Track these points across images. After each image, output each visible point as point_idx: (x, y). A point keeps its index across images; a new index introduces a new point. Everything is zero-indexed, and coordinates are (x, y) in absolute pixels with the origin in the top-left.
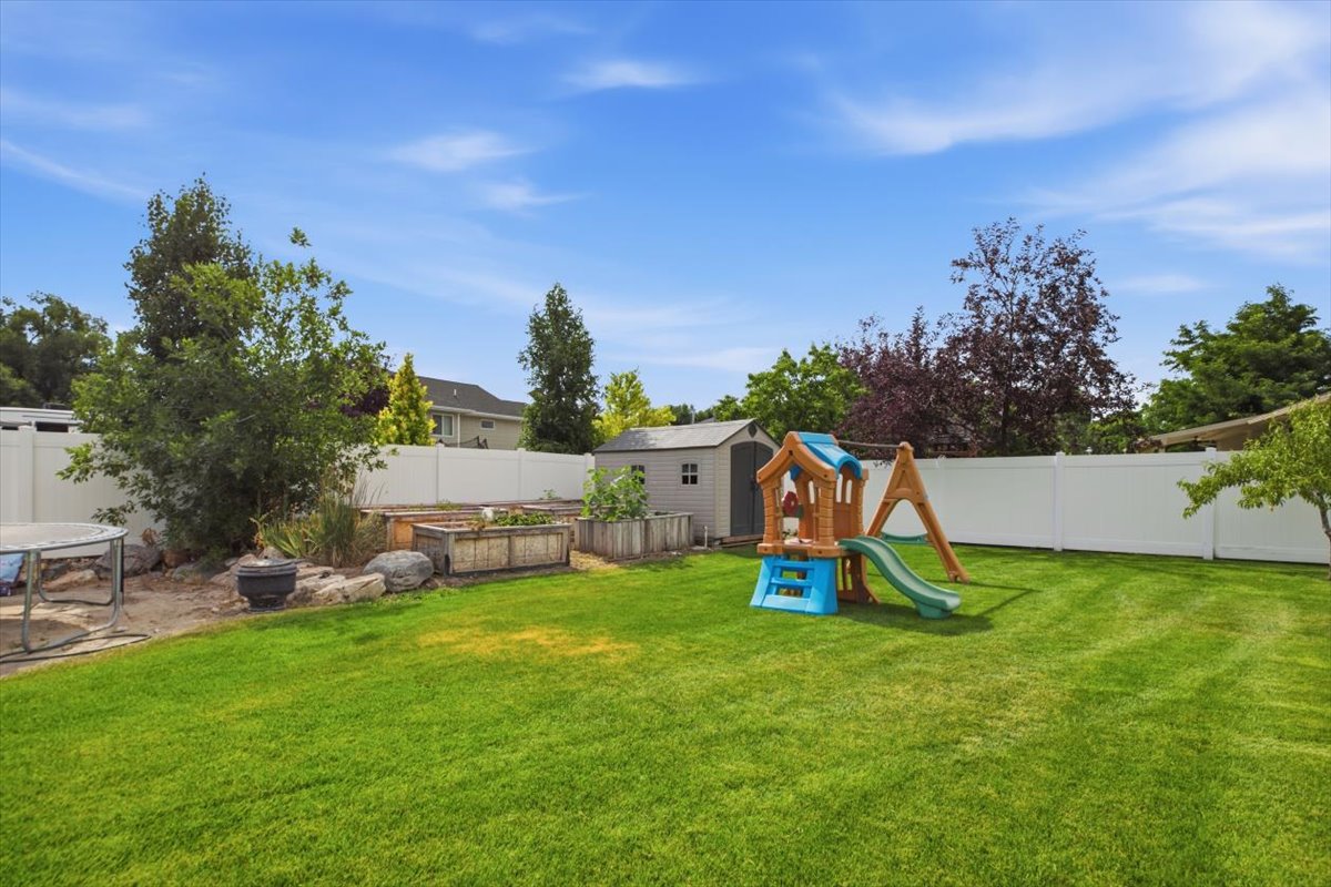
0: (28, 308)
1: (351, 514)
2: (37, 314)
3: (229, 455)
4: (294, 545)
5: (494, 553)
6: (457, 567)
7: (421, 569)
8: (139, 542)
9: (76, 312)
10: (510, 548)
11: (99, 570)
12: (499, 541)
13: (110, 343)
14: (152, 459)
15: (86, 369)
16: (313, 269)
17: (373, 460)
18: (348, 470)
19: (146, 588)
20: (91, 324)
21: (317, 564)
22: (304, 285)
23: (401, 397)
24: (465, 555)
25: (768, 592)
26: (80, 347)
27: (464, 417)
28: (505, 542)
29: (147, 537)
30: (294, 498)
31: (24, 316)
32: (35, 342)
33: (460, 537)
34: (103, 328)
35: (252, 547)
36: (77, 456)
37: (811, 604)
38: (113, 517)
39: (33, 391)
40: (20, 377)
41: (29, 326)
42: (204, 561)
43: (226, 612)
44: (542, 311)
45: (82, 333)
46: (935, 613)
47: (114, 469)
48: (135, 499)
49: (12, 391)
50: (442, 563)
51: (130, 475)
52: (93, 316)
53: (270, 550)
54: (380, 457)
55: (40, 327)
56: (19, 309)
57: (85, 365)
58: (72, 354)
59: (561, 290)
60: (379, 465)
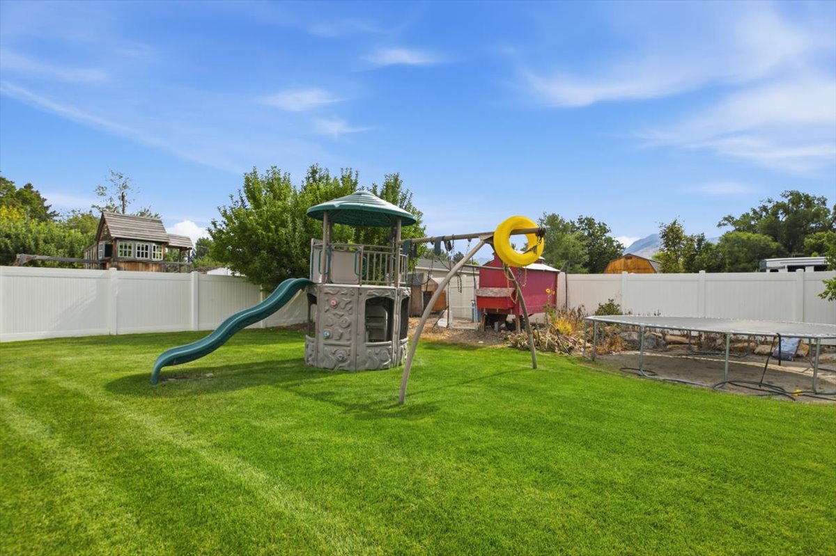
0: (780, 201)
2: (785, 204)
9: (807, 197)
13: (829, 211)
15: (813, 230)
20: (816, 202)
26: (809, 217)
31: (779, 206)
32: (784, 220)
34: (824, 203)
36: (830, 284)
39: (783, 248)
40: (776, 241)
41: (781, 212)
45: (810, 209)
49: (772, 249)
52: (817, 197)
55: (786, 210)
56: (775, 203)
57: (812, 228)
58: (804, 223)
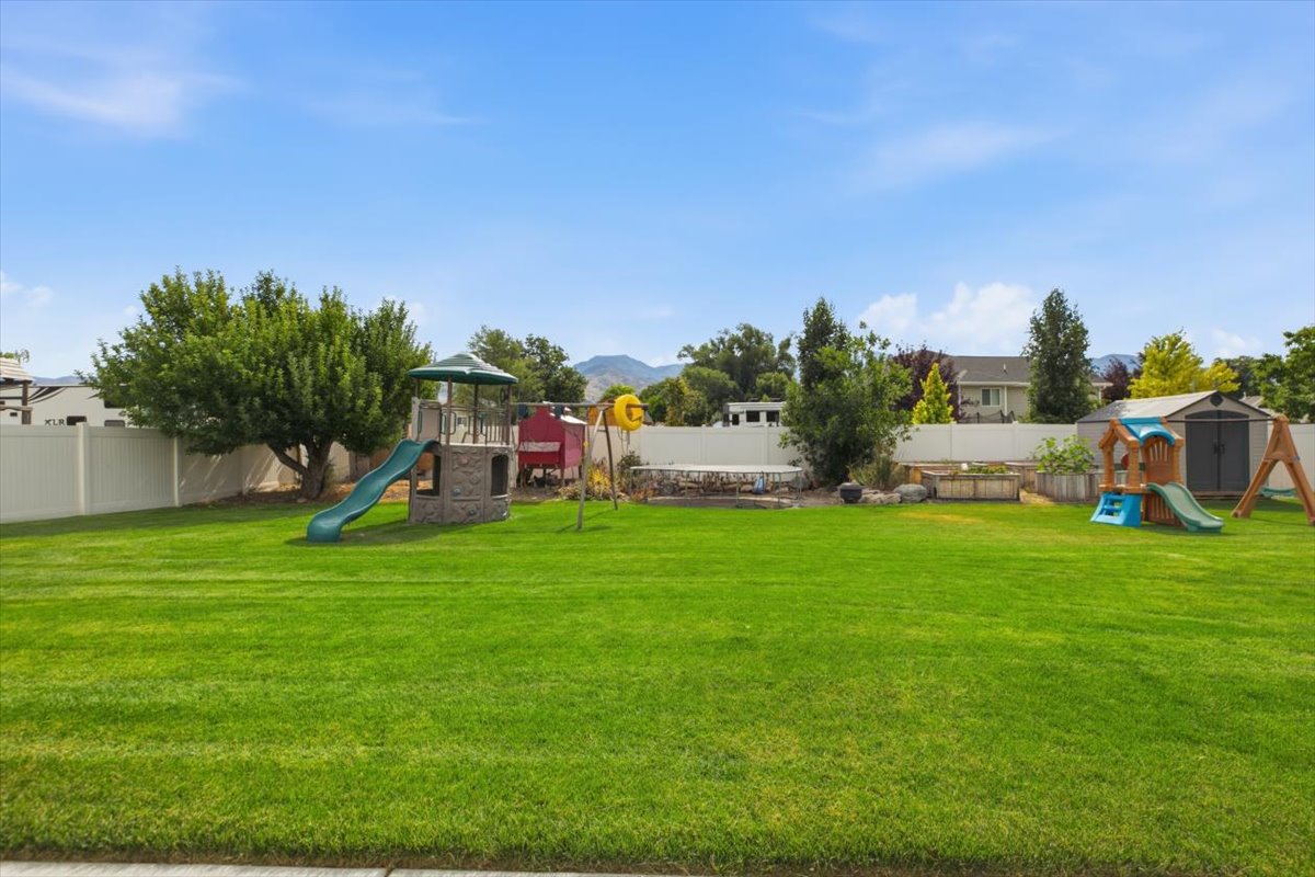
0: (735, 334)
1: (889, 464)
2: (740, 338)
3: (836, 436)
4: (864, 479)
5: (964, 488)
6: (941, 494)
7: (920, 493)
8: (803, 476)
10: (975, 486)
11: (790, 487)
12: (967, 482)
14: (809, 437)
15: (763, 370)
16: (872, 335)
17: (905, 436)
18: (892, 442)
19: (807, 495)
20: (765, 338)
21: (873, 488)
22: (868, 345)
23: (930, 393)
24: (945, 488)
25: (1101, 513)
26: (759, 355)
27: (1010, 388)
28: (972, 482)
29: (806, 474)
30: (866, 456)
31: (734, 340)
32: (738, 356)
33: (943, 478)
35: (848, 480)
37: (1118, 520)
38: (794, 464)
40: (733, 380)
41: (736, 346)
42: (828, 486)
43: (836, 504)
44: (1040, 313)
45: (760, 346)
46: (1194, 529)
47: (795, 443)
48: (802, 456)
50: (932, 492)
51: (800, 445)
53: (854, 481)
54: (909, 434)
56: (731, 336)
57: (762, 367)
58: (756, 361)
59: (1059, 294)
60: (908, 438)
